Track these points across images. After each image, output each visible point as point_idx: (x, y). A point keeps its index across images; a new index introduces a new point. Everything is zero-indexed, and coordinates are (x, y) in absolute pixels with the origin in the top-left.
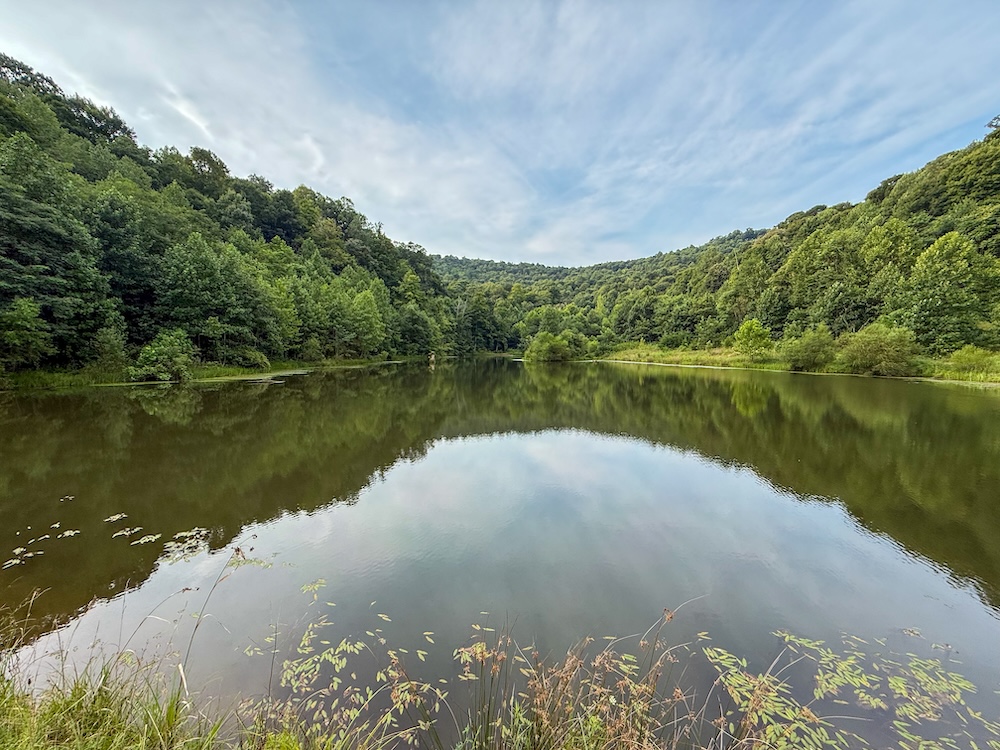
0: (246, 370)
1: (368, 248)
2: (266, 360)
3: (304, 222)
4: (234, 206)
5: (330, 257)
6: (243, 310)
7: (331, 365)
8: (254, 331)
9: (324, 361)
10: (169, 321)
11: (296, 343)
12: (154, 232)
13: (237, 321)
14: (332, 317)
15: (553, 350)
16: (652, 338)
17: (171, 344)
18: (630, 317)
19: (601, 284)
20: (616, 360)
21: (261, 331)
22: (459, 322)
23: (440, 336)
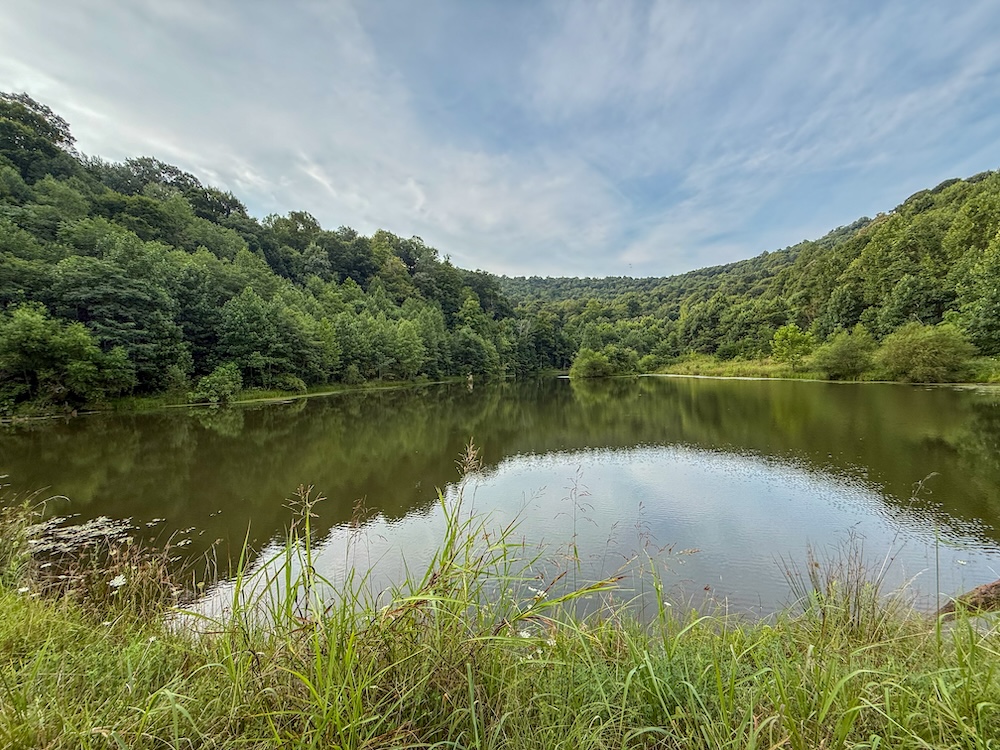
0: (285, 393)
1: (433, 279)
2: (303, 384)
3: (374, 261)
4: (314, 257)
5: (394, 290)
6: (281, 345)
7: (370, 387)
8: (293, 360)
9: (366, 384)
10: (226, 356)
11: (337, 369)
13: (277, 354)
14: (375, 345)
16: (712, 349)
17: (223, 374)
18: (694, 328)
19: (691, 292)
20: (668, 374)
21: (301, 360)
22: (521, 343)
23: (496, 356)
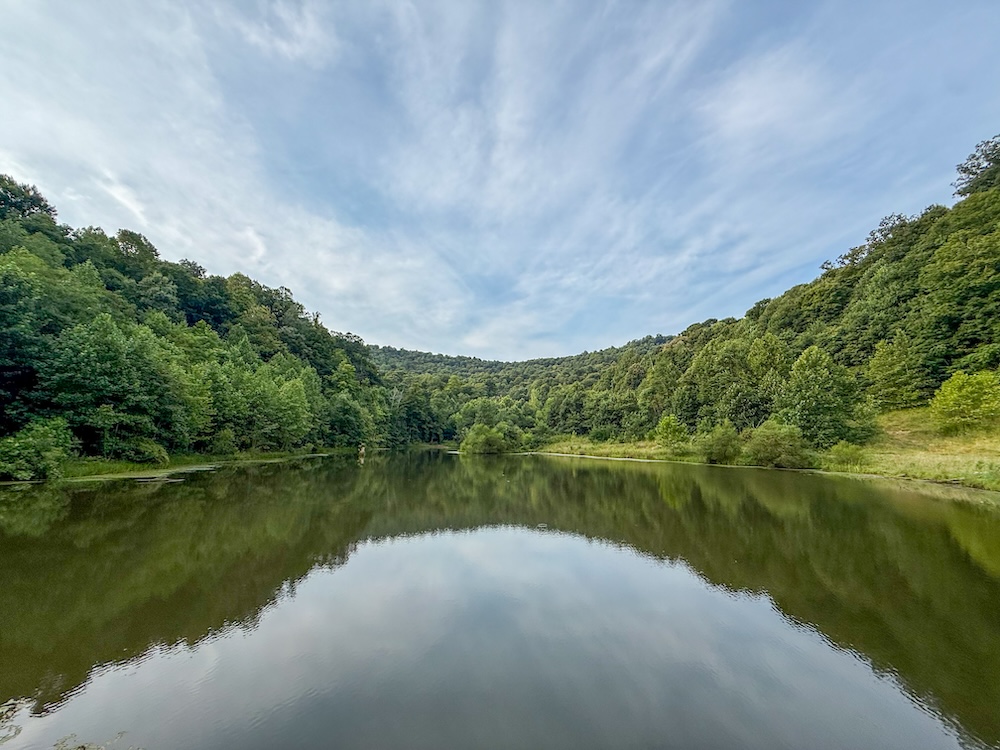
0: (138, 466)
1: (302, 336)
2: (164, 454)
3: (236, 308)
4: (157, 289)
5: (259, 343)
6: (146, 398)
7: (245, 460)
8: (156, 421)
9: (237, 455)
10: (49, 408)
11: (206, 434)
12: (53, 311)
13: (137, 409)
14: (253, 406)
15: (489, 443)
16: (583, 431)
17: (45, 435)
18: (562, 411)
19: (534, 378)
20: (551, 452)
21: (164, 420)
22: (394, 413)
23: (372, 427)
